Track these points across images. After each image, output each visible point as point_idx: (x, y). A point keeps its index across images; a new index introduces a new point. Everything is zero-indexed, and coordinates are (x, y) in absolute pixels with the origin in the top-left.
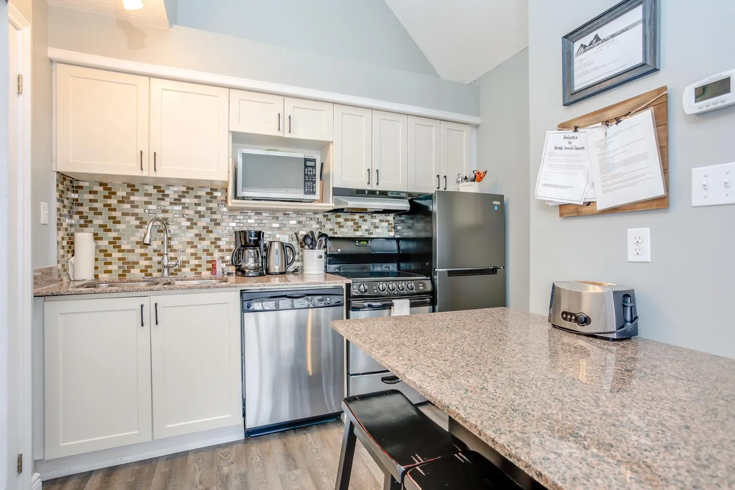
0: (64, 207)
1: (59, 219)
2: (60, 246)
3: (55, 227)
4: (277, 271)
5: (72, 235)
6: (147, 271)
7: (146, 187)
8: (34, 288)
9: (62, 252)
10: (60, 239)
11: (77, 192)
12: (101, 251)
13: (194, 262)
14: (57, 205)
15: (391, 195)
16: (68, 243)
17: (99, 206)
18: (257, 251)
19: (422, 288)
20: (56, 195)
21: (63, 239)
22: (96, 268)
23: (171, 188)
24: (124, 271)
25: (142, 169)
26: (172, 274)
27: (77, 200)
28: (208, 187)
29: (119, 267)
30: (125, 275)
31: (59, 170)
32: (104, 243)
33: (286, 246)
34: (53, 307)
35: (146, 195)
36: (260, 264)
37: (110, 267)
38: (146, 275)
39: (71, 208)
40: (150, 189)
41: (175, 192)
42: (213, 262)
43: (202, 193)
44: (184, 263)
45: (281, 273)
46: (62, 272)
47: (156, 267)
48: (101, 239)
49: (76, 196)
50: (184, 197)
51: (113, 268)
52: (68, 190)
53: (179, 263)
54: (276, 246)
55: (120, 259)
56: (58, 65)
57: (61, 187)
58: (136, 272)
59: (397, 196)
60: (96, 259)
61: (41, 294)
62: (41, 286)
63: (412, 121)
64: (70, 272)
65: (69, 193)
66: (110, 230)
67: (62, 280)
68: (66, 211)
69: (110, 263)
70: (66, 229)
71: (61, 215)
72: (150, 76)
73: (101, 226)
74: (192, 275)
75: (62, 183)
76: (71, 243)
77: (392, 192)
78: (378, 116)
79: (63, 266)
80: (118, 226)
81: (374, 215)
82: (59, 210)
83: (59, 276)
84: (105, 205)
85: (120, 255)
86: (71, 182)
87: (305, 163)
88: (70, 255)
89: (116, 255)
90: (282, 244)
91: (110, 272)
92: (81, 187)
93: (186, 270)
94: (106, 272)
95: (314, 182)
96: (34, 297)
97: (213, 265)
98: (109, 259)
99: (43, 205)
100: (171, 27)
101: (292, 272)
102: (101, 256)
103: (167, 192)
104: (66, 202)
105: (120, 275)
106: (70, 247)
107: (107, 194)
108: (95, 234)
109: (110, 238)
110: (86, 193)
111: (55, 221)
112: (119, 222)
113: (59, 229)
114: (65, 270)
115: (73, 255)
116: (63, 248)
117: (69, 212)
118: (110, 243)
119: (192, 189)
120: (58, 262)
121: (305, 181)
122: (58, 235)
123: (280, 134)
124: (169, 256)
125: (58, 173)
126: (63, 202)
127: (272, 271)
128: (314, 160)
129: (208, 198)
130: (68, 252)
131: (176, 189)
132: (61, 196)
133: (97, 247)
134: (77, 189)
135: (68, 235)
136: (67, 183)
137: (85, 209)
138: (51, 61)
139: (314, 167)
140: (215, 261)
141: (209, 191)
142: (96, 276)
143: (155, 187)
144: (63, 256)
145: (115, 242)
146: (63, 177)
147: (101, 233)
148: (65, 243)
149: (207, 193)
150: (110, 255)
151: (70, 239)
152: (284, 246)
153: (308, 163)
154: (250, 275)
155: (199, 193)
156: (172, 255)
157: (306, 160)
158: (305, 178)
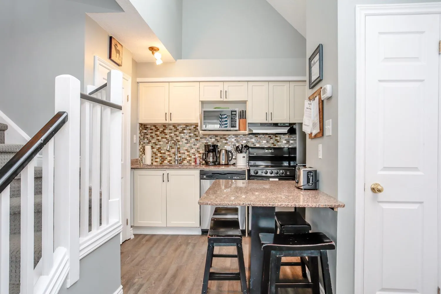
0: (142, 136)
1: (140, 141)
2: (140, 151)
3: (138, 144)
4: (223, 163)
5: (144, 146)
6: (170, 162)
7: (170, 126)
8: (131, 166)
9: (141, 153)
10: (140, 148)
11: (146, 130)
12: (154, 153)
13: (188, 158)
14: (139, 135)
15: (280, 125)
16: (143, 150)
17: (153, 135)
18: (214, 154)
19: (289, 174)
20: (139, 132)
21: (141, 148)
22: (152, 160)
23: (180, 126)
24: (162, 162)
25: (166, 120)
26: (179, 163)
27: (146, 133)
28: (194, 125)
29: (160, 160)
30: (162, 163)
31: (140, 122)
32: (155, 150)
33: (228, 152)
34: (137, 172)
35: (170, 129)
36: (215, 160)
37: (157, 160)
38: (170, 164)
39: (144, 136)
40: (171, 127)
41: (181, 128)
42: (195, 159)
43: (192, 127)
44: (184, 159)
45: (225, 165)
46: (140, 161)
47: (173, 160)
48: (154, 148)
49: (145, 131)
50: (184, 130)
51: (158, 160)
52: (143, 129)
53: (182, 159)
54: (223, 152)
55: (160, 157)
56: (140, 83)
57: (140, 128)
58: (166, 162)
59: (283, 125)
60: (152, 157)
61: (133, 168)
62: (134, 165)
63: (292, 84)
64: (143, 161)
65: (143, 130)
66: (157, 145)
67: (140, 164)
68: (142, 138)
69: (157, 158)
70: (142, 145)
71: (140, 139)
72: (169, 82)
73: (154, 143)
74: (188, 164)
75: (141, 127)
76: (144, 150)
77: (281, 124)
78: (271, 84)
79: (141, 159)
80: (160, 143)
81: (277, 135)
82: (140, 137)
83: (140, 162)
84: (155, 134)
85: (161, 155)
86: (144, 126)
87: (231, 113)
88: (143, 154)
89: (159, 155)
90: (226, 151)
91: (157, 162)
92: (147, 128)
93: (185, 162)
94: (156, 162)
95: (236, 122)
96: (131, 168)
97: (195, 160)
98: (157, 157)
99: (135, 136)
100: (176, 61)
101: (232, 164)
102: (154, 155)
103: (178, 128)
104: (142, 134)
105: (160, 163)
106: (144, 152)
107: (156, 130)
108: (152, 146)
109: (157, 148)
110: (149, 130)
111: (138, 141)
112: (160, 141)
113: (140, 145)
114: (142, 160)
115: (144, 155)
116: (141, 152)
117: (143, 138)
118: (157, 150)
119: (188, 126)
120: (139, 157)
121: (231, 121)
122: (139, 147)
123: (222, 100)
124: (178, 155)
125: (139, 123)
126: (141, 134)
127: (221, 163)
128: (236, 111)
129: (194, 129)
130: (143, 153)
131: (182, 126)
132: (140, 132)
133: (152, 151)
134: (146, 128)
135: (143, 147)
136: (143, 126)
137: (148, 136)
138: (138, 83)
139: (236, 115)
140: (196, 158)
141: (195, 126)
142: (152, 163)
143: (173, 126)
144: (141, 155)
145: (159, 150)
146: (141, 124)
147: (154, 146)
148: (142, 150)
149: (194, 128)
150: (157, 155)
151: (144, 148)
152: (227, 152)
153: (233, 113)
154: (211, 164)
155: (191, 128)
156: (180, 155)
157: (232, 111)
158: (231, 120)
